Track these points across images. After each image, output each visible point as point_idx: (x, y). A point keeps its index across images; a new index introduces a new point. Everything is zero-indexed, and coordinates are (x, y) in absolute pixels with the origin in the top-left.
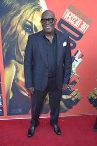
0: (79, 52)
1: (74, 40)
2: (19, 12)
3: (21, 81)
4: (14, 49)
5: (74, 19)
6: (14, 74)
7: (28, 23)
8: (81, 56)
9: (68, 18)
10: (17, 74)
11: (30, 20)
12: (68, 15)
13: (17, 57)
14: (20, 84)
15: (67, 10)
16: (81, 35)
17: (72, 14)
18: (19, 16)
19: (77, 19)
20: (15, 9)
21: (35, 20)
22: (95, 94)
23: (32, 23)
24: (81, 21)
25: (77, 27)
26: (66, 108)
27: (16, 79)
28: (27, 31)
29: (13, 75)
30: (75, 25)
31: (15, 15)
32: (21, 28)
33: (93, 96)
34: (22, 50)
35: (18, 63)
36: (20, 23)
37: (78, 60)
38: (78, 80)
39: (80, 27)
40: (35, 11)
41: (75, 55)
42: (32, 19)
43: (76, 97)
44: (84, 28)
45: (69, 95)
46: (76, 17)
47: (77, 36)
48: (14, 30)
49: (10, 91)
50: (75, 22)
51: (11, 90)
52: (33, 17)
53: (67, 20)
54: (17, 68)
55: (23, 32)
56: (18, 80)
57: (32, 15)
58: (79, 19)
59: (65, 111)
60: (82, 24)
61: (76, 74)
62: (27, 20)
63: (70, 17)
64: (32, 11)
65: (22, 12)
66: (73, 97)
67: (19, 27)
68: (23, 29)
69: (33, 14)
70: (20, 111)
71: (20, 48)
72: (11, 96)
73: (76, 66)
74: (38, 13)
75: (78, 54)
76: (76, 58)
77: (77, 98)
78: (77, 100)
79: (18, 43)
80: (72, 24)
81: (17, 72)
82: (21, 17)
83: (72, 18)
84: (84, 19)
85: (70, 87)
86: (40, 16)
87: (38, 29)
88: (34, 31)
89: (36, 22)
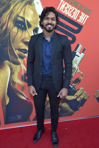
0: (80, 46)
1: (73, 34)
2: (9, 7)
3: (18, 84)
4: (6, 49)
5: (71, 10)
6: (9, 77)
7: (19, 19)
8: (83, 51)
9: (64, 10)
10: (13, 76)
11: (21, 15)
12: (63, 6)
13: (11, 57)
14: (16, 87)
16: (80, 27)
17: (68, 4)
18: (9, 11)
19: (75, 10)
20: (4, 4)
21: (27, 14)
23: (24, 18)
24: (79, 11)
25: (75, 19)
26: (71, 110)
27: (12, 82)
28: (19, 27)
29: (7, 77)
30: (72, 17)
31: (5, 11)
32: (12, 25)
34: (16, 49)
35: (12, 64)
36: (10, 19)
37: (79, 55)
38: (82, 77)
39: (78, 18)
40: (26, 5)
41: (76, 50)
42: (24, 13)
43: (82, 97)
44: (83, 19)
46: (73, 7)
47: (76, 28)
48: (4, 28)
49: (6, 96)
50: (72, 13)
51: (7, 94)
52: (24, 12)
53: (63, 12)
54: (11, 69)
55: (15, 29)
56: (14, 83)
57: (23, 10)
58: (76, 9)
59: (71, 114)
60: (80, 14)
61: (79, 71)
62: (18, 16)
63: (66, 8)
64: (23, 5)
65: (12, 8)
66: (78, 97)
67: (11, 24)
68: (15, 26)
69: (24, 8)
70: (19, 117)
71: (13, 47)
72: (8, 102)
73: (78, 62)
74: (30, 7)
75: (79, 48)
76: (77, 53)
77: (84, 98)
78: (84, 101)
79: (10, 42)
80: (69, 15)
81: (12, 74)
82: (12, 13)
83: (68, 9)
84: (82, 9)
85: (74, 87)
86: (32, 10)
87: (32, 24)
88: (27, 27)
89: (29, 17)
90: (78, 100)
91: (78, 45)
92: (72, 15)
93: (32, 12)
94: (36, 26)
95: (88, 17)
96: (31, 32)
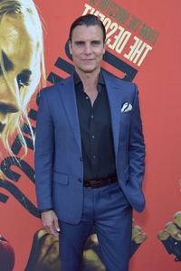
5: (110, 31)
15: (88, 7)
16: (130, 71)
19: (118, 31)
21: (4, 38)
22: (178, 227)
24: (129, 34)
25: (119, 51)
30: (112, 47)
33: (176, 231)
39: (127, 50)
44: (137, 53)
46: (115, 24)
47: (121, 75)
50: (113, 38)
58: (122, 29)
60: (131, 42)
74: (11, 19)
84: (136, 30)
86: (16, 27)
87: (14, 61)
88: (3, 69)
89: (7, 45)
92: (112, 43)
93: (15, 32)
94: (25, 67)
95: (149, 48)
96: (13, 81)
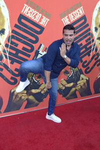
1: (36, 35)
5: (34, 14)
9: (27, 13)
12: (27, 10)
15: (25, 5)
16: (42, 28)
17: (31, 9)
19: (37, 14)
25: (38, 21)
26: (37, 102)
30: (35, 20)
37: (42, 53)
39: (40, 21)
41: (39, 49)
44: (44, 22)
45: (38, 89)
46: (36, 11)
47: (39, 30)
50: (35, 16)
53: (27, 15)
58: (38, 13)
59: (37, 105)
60: (42, 18)
63: (29, 12)
75: (42, 47)
77: (47, 91)
80: (32, 18)
83: (31, 13)
84: (43, 13)
85: (38, 81)
90: (42, 92)
91: (41, 45)
92: (35, 18)
94: (3, 28)
95: (48, 20)
